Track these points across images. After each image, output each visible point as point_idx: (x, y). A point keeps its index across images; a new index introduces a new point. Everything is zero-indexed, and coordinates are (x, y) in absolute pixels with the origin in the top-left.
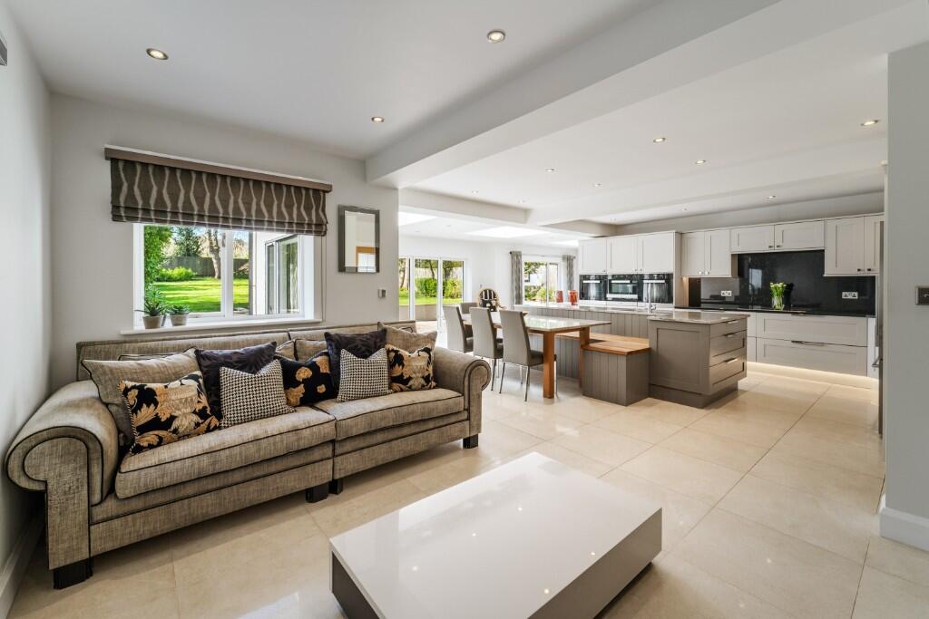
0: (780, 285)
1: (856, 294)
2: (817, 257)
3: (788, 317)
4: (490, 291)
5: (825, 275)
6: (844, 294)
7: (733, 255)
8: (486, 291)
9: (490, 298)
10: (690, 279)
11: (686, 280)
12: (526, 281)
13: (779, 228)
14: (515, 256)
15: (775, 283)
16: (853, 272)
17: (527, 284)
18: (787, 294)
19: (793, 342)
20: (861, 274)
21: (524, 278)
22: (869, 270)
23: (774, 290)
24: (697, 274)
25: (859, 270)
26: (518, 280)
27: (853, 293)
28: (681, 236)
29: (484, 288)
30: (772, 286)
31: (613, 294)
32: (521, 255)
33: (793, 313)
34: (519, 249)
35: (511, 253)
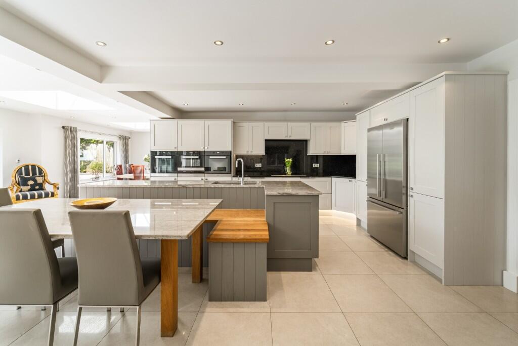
4: (34, 167)
5: (308, 154)
6: (314, 164)
7: (267, 140)
8: (27, 167)
9: (34, 173)
12: (82, 156)
14: (69, 132)
15: (287, 158)
17: (82, 159)
20: (325, 154)
21: (79, 152)
23: (287, 163)
25: (324, 152)
26: (74, 155)
27: (317, 164)
28: (234, 125)
30: (286, 160)
31: (183, 167)
32: (76, 131)
33: (301, 177)
34: (73, 125)
35: (63, 127)
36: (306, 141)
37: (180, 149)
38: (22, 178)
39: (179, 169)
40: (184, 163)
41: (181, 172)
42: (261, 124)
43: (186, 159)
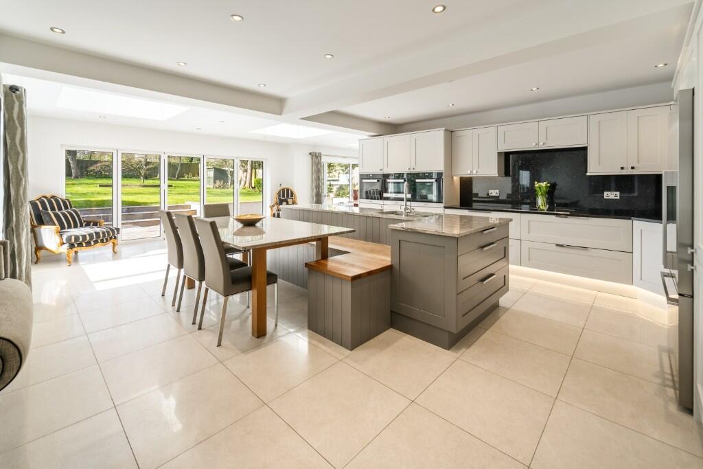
0: (544, 184)
1: (618, 193)
2: (579, 154)
3: (552, 218)
4: (288, 190)
5: (588, 174)
6: (606, 193)
7: (499, 154)
8: (283, 190)
9: (288, 196)
10: (461, 178)
11: (456, 179)
13: (543, 124)
14: (316, 157)
15: (539, 182)
16: (615, 171)
18: (551, 193)
19: (557, 245)
20: (624, 173)
22: (633, 168)
23: (538, 189)
24: (466, 173)
25: (622, 168)
26: (319, 180)
27: (615, 193)
28: (451, 135)
29: (283, 187)
30: (537, 185)
31: (391, 193)
32: (320, 157)
33: (557, 214)
34: (318, 151)
35: (310, 154)
36: (584, 150)
37: (386, 171)
38: (280, 199)
39: (385, 195)
40: (391, 187)
41: (387, 199)
42: (492, 130)
43: (394, 183)
